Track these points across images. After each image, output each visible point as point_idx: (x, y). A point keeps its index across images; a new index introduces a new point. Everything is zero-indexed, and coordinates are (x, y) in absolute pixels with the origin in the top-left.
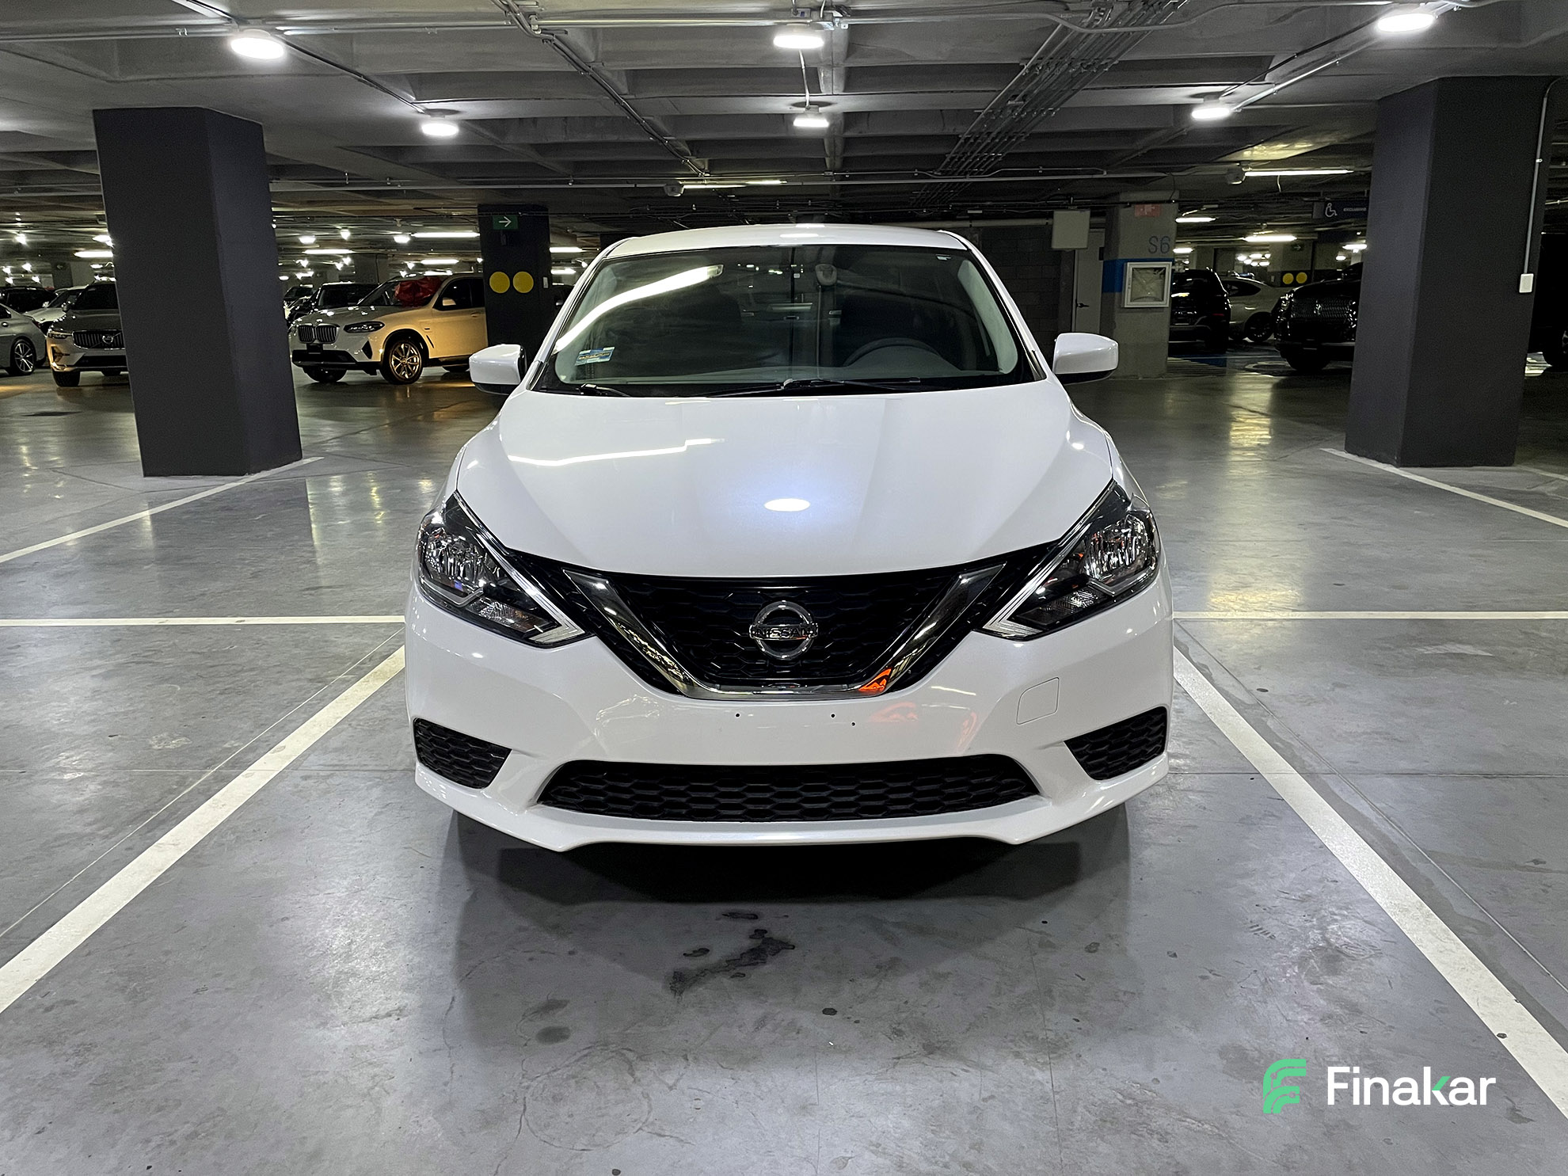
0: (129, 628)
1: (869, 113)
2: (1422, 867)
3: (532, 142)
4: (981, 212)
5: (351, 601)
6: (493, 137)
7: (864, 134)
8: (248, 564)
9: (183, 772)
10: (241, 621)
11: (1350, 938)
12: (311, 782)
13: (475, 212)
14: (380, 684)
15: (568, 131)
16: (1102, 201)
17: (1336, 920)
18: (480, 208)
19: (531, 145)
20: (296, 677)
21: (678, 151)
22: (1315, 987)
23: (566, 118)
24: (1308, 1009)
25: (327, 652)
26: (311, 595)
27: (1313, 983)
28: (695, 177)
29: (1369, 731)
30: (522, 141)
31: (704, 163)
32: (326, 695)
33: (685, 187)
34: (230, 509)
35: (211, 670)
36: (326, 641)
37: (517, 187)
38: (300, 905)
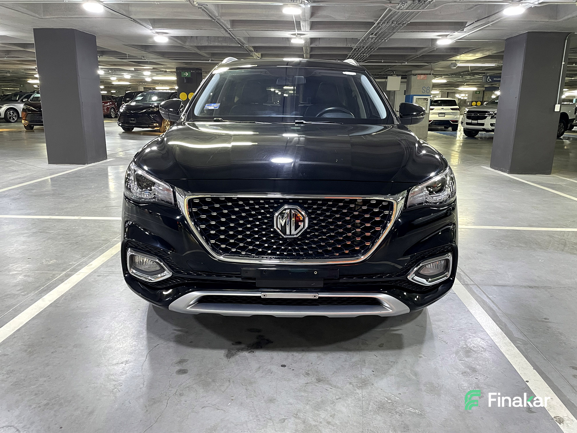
0: (38, 219)
1: (320, 38)
2: (504, 320)
3: (195, 45)
6: (181, 42)
7: (317, 46)
9: (54, 273)
10: (80, 218)
11: (475, 344)
12: (100, 277)
13: (175, 70)
15: (209, 42)
16: (405, 73)
17: (471, 338)
18: (177, 69)
19: (195, 46)
21: (249, 50)
22: (461, 362)
23: (208, 37)
24: (457, 370)
25: (110, 230)
26: (106, 209)
27: (460, 360)
29: (489, 269)
30: (192, 45)
31: (259, 55)
32: (108, 247)
35: (67, 235)
37: (190, 61)
38: (93, 322)
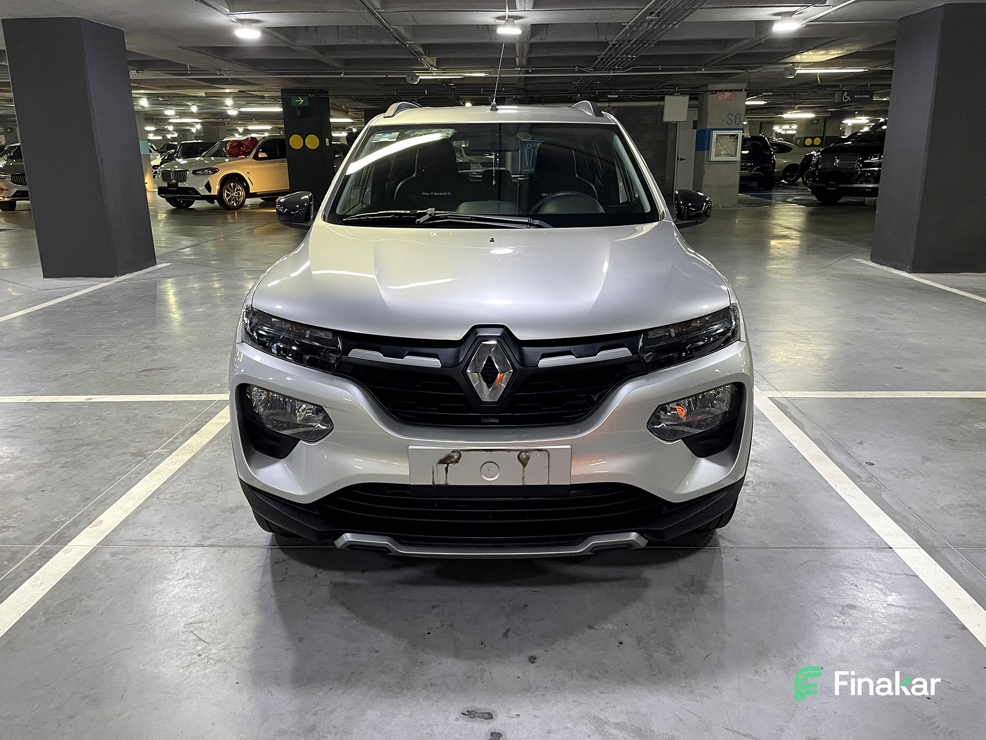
1: (548, 25)
4: (617, 96)
5: (175, 381)
6: (287, 40)
7: (543, 41)
8: (104, 349)
10: (90, 399)
13: (279, 94)
14: (187, 458)
15: (340, 37)
16: (696, 90)
18: (283, 91)
19: (315, 46)
20: (122, 451)
21: (415, 52)
23: (338, 26)
25: (150, 428)
26: (146, 376)
28: (427, 71)
30: (308, 44)
31: (433, 61)
32: (143, 469)
33: (421, 77)
34: (99, 304)
36: (150, 418)
37: (305, 76)
